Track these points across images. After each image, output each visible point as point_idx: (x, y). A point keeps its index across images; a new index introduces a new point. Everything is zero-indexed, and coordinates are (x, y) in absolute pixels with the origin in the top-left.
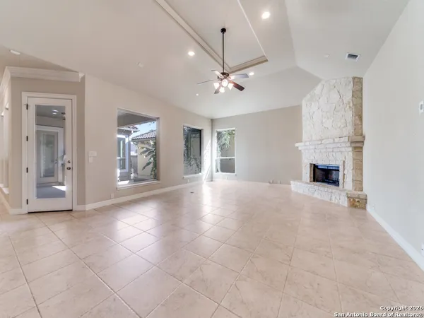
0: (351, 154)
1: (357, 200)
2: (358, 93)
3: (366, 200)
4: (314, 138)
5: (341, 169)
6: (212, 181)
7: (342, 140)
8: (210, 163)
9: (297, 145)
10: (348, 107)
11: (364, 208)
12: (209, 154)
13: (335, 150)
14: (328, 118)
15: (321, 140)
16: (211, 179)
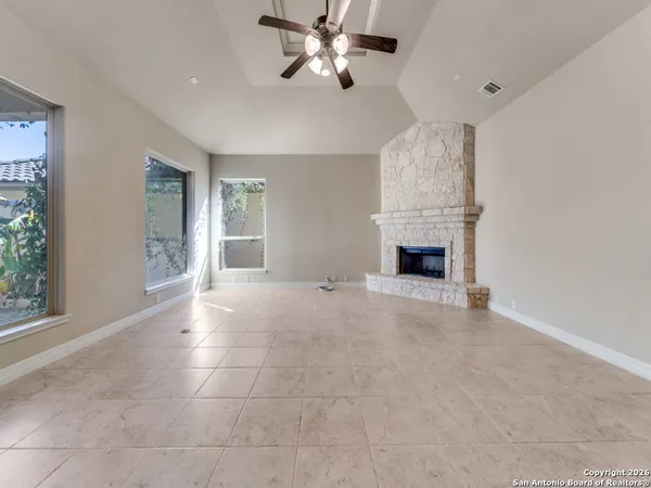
0: (462, 231)
1: (478, 296)
2: (470, 148)
3: (488, 295)
4: (403, 207)
5: (447, 252)
6: (210, 288)
7: (456, 211)
8: (206, 250)
9: (373, 217)
10: (457, 165)
11: (485, 307)
12: (204, 231)
13: (438, 226)
14: (427, 179)
15: (420, 210)
16: (209, 284)
